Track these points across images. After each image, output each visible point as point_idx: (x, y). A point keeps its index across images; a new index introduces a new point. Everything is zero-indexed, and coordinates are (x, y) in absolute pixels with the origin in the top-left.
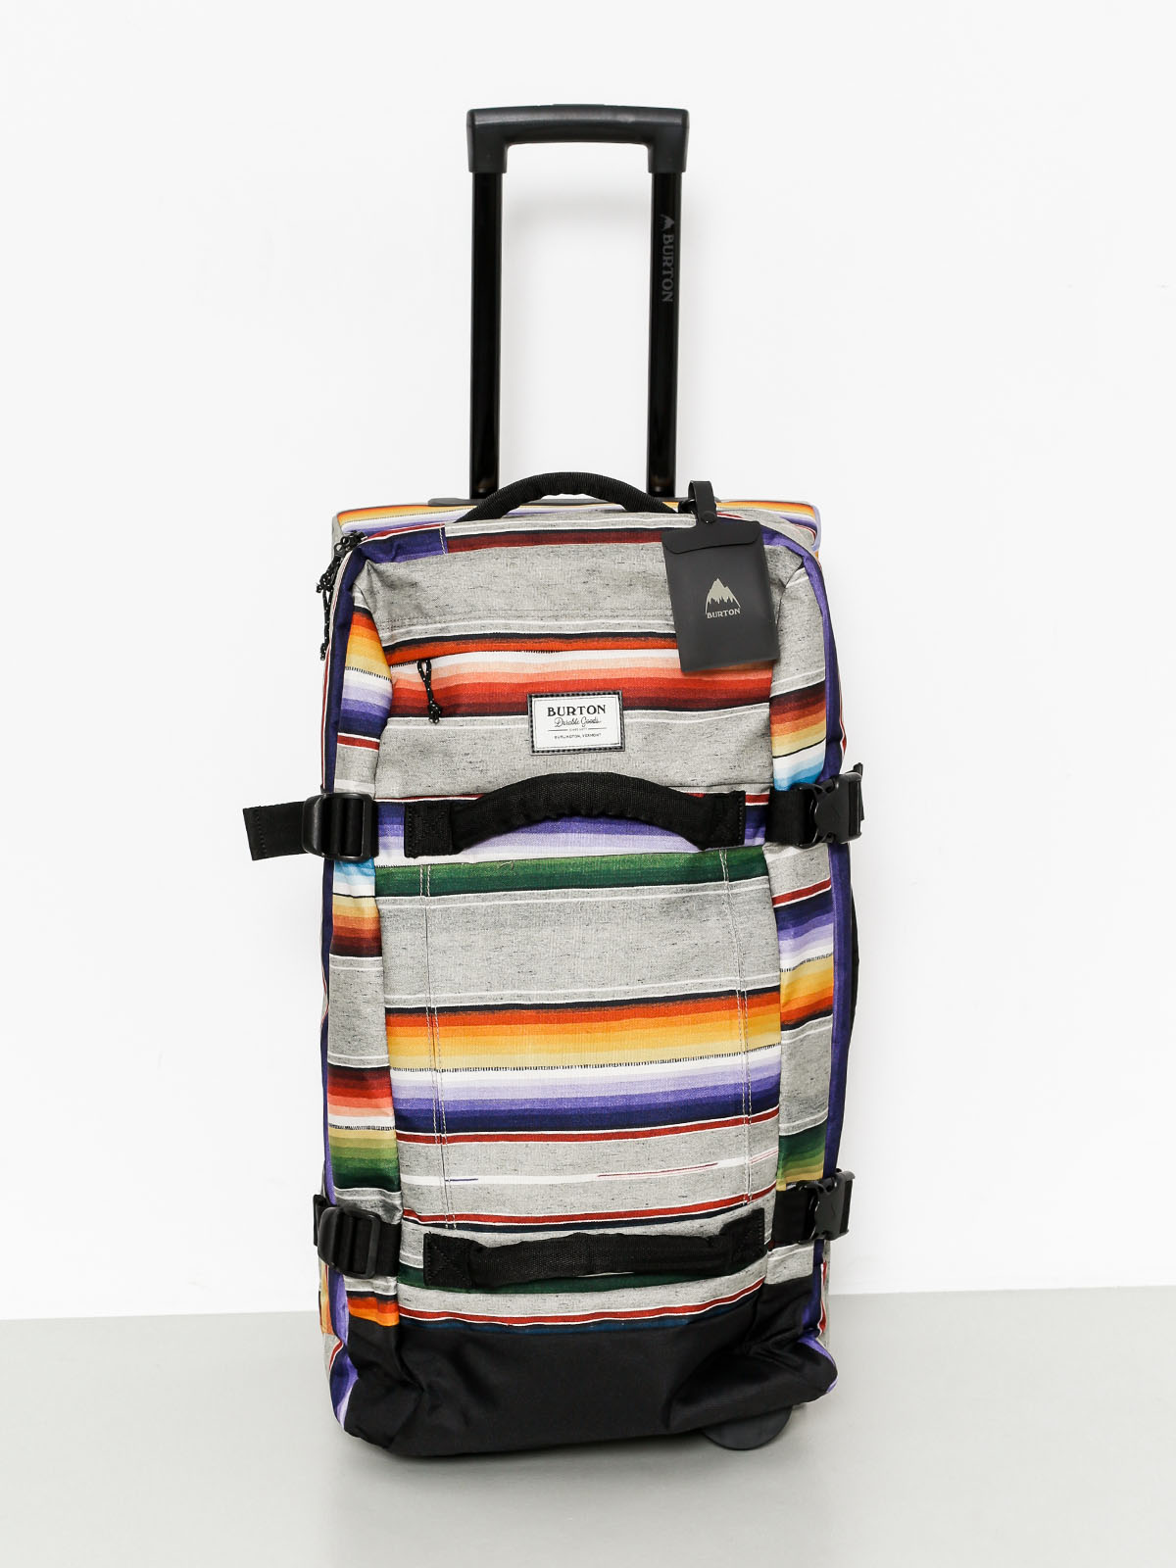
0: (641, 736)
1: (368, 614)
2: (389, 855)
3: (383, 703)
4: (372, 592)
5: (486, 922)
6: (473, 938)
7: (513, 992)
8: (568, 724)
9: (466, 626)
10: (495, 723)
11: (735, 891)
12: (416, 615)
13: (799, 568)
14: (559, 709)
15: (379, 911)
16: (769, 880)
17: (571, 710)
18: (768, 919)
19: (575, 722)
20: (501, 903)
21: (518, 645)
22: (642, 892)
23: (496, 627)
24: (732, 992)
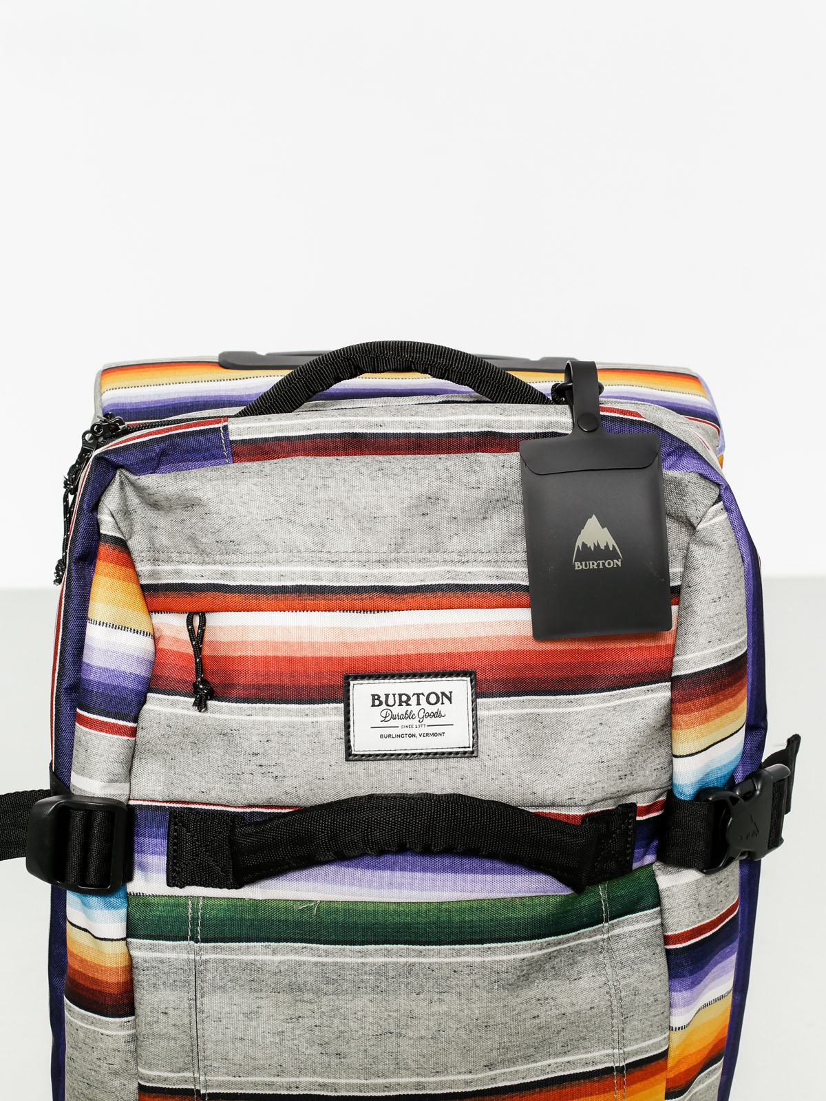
0: (500, 735)
1: (121, 544)
2: (147, 880)
3: (142, 671)
4: (126, 512)
5: (278, 983)
6: (260, 1002)
7: (311, 1079)
8: (400, 717)
9: (258, 573)
10: (297, 713)
11: (617, 931)
12: (188, 549)
13: (714, 504)
14: (387, 696)
15: (131, 958)
16: (661, 912)
17: (404, 698)
18: (658, 966)
19: (408, 716)
20: (298, 958)
21: (331, 604)
22: (494, 951)
23: (301, 577)
24: (609, 1070)
